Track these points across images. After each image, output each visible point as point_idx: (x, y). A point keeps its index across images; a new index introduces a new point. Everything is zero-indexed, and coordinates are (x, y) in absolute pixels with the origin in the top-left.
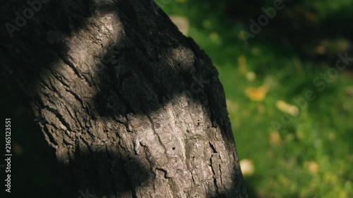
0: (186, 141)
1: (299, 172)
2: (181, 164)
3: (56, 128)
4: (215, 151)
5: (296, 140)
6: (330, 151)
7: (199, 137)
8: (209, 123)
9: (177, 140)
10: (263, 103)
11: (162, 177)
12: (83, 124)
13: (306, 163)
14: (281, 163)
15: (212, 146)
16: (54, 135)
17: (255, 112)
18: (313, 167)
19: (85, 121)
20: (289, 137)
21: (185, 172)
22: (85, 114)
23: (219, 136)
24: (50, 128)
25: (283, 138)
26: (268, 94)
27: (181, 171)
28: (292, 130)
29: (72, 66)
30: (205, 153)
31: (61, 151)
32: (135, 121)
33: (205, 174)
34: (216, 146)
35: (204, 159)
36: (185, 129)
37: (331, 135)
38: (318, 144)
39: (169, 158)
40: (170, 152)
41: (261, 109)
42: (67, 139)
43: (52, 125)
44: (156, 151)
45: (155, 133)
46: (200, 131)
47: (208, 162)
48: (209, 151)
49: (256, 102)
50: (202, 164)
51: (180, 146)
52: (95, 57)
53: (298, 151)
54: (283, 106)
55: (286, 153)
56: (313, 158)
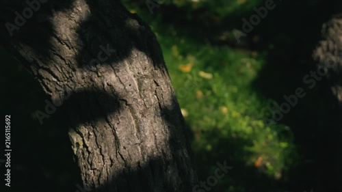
0: (138, 80)
1: (216, 113)
2: (136, 95)
3: (50, 81)
4: (158, 85)
5: (213, 94)
6: (235, 99)
7: (146, 76)
8: (153, 68)
9: (132, 80)
10: (190, 73)
11: (124, 105)
12: (67, 75)
13: (220, 108)
14: (205, 109)
15: (155, 82)
16: (49, 86)
17: (186, 79)
18: (225, 110)
19: (68, 73)
20: (209, 93)
21: (139, 100)
22: (68, 68)
23: (160, 75)
24: (46, 81)
25: (204, 93)
26: (193, 68)
27: (136, 99)
28: (210, 88)
29: (56, 37)
30: (151, 87)
31: (55, 96)
32: (103, 69)
33: (153, 100)
34: (158, 82)
35: (151, 91)
36: (137, 72)
37: (235, 89)
38: (227, 95)
39: (127, 92)
40: (128, 87)
41: (190, 77)
42: (58, 87)
43: (47, 79)
44: (119, 87)
45: (116, 76)
46: (147, 73)
47: (154, 93)
48: (154, 85)
49: (186, 73)
50: (150, 95)
51: (134, 83)
52: (71, 29)
53: (214, 101)
54: (203, 74)
55: (206, 102)
56: (224, 104)
